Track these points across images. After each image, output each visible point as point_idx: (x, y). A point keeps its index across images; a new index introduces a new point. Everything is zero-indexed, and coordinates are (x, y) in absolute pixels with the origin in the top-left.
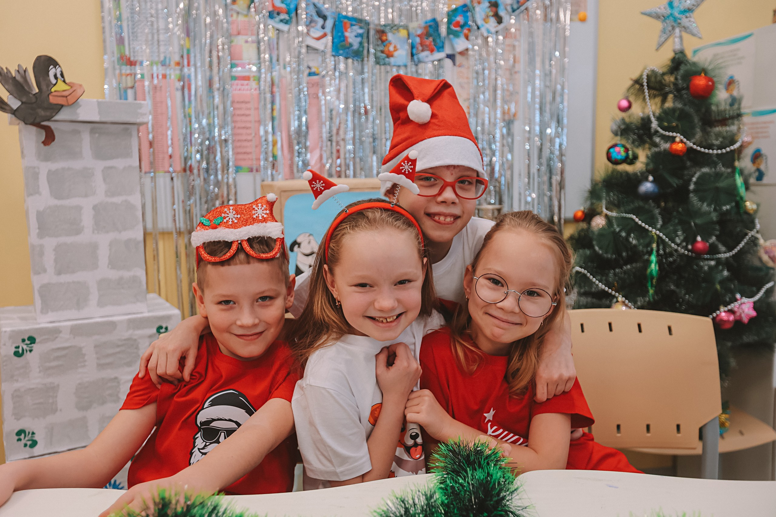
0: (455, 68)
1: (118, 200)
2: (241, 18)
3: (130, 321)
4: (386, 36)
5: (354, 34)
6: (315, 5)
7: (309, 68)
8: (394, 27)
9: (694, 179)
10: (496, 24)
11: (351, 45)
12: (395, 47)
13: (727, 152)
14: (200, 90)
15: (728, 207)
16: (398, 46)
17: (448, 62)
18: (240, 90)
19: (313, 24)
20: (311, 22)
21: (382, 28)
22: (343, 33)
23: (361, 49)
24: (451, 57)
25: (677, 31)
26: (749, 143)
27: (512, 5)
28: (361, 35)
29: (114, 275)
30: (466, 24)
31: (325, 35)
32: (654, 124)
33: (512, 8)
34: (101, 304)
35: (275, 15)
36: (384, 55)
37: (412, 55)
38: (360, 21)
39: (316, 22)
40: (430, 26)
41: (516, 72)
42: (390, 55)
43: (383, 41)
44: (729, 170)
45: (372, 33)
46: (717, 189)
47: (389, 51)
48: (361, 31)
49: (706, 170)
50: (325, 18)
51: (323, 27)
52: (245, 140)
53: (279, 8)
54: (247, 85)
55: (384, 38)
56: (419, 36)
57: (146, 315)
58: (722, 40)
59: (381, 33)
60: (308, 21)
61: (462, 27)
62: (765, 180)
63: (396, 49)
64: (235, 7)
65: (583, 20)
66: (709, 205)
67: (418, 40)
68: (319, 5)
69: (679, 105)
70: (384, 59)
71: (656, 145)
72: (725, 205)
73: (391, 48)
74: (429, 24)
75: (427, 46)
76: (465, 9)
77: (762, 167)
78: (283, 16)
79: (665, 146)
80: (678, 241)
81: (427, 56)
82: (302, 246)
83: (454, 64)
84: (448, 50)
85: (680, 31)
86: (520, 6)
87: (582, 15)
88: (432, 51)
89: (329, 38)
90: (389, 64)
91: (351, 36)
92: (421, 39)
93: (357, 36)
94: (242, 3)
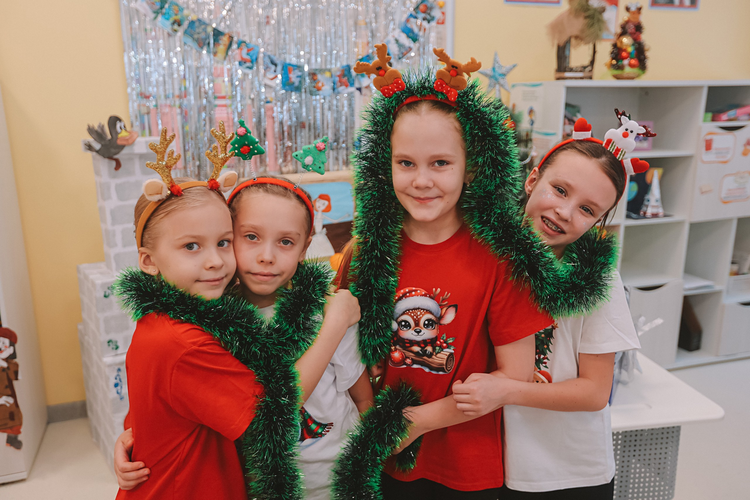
0: (362, 98)
2: (219, 65)
4: (317, 76)
6: (269, 57)
7: (266, 98)
8: (322, 71)
11: (293, 83)
12: (322, 84)
16: (325, 83)
17: (358, 92)
18: (220, 114)
19: (268, 69)
20: (267, 67)
21: (313, 72)
22: (288, 75)
23: (300, 85)
24: (359, 89)
27: (398, 55)
28: (300, 77)
31: (276, 77)
35: (243, 63)
36: (315, 90)
37: (334, 89)
38: (297, 67)
39: (270, 68)
40: (345, 70)
42: (319, 89)
43: (314, 80)
45: (306, 74)
47: (318, 86)
48: (300, 74)
50: (276, 65)
51: (275, 71)
53: (245, 59)
54: (225, 110)
55: (315, 78)
56: (338, 76)
58: (527, 83)
59: (313, 75)
60: (265, 67)
64: (216, 58)
67: (337, 79)
68: (272, 57)
70: (315, 92)
73: (320, 85)
74: (344, 68)
75: (344, 83)
76: (368, 58)
78: (249, 64)
81: (343, 90)
83: (361, 94)
84: (357, 85)
85: (499, 87)
86: (404, 56)
88: (347, 86)
89: (279, 79)
90: (318, 95)
91: (294, 77)
92: (340, 79)
93: (298, 77)
94: (221, 55)
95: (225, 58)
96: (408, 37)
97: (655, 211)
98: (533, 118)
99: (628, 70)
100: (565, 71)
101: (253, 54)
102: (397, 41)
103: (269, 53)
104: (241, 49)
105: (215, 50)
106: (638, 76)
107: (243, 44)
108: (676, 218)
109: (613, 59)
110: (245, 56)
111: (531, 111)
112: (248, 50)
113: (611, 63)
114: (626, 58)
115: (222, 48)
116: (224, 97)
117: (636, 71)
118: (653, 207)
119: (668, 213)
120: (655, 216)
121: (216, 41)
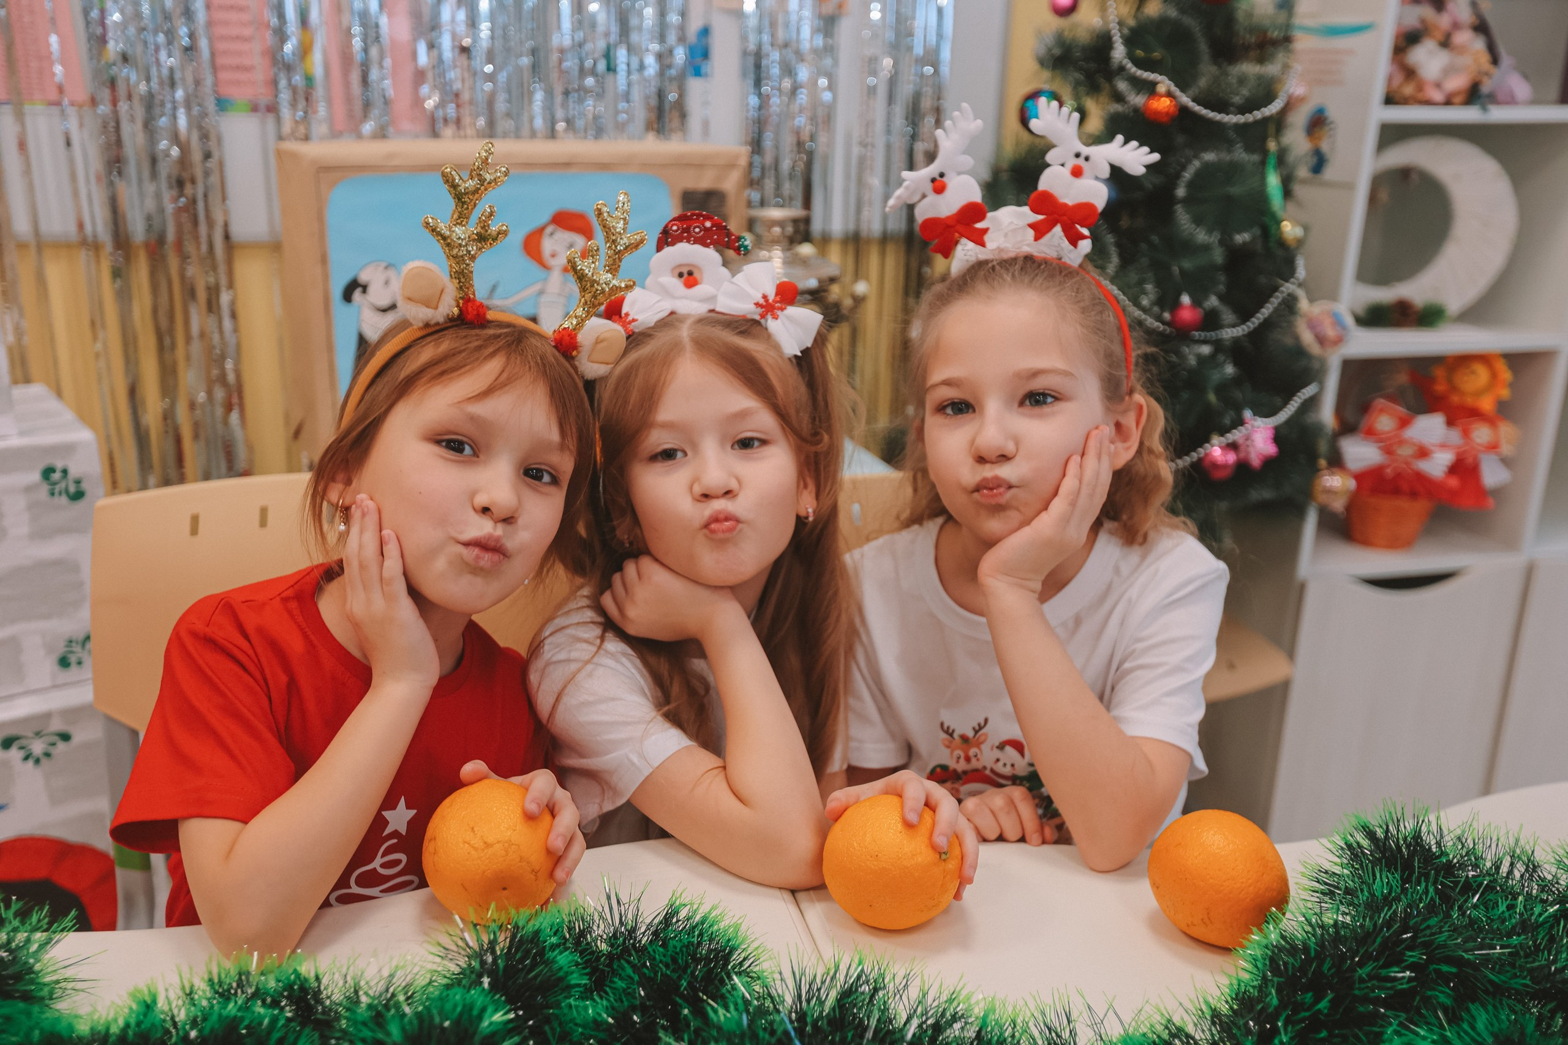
9: (1187, 175)
13: (1255, 121)
15: (1247, 236)
26: (1302, 100)
32: (1119, 52)
44: (1255, 158)
46: (1229, 199)
49: (1210, 156)
52: (237, 38)
57: (15, 442)
62: (1329, 173)
66: (1210, 231)
69: (1173, 13)
71: (1119, 98)
72: (1239, 232)
77: (1325, 146)
79: (1138, 100)
80: (1145, 302)
82: (371, 290)
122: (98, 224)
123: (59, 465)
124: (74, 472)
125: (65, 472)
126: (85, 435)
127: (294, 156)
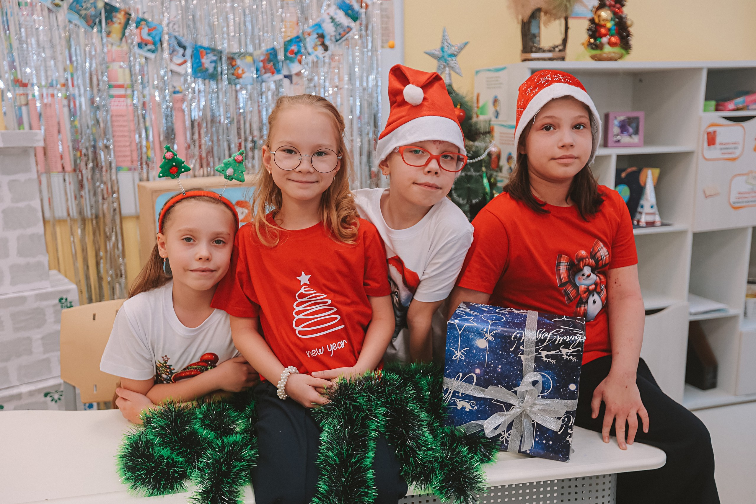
0: (292, 85)
1: (22, 205)
2: (115, 48)
3: (37, 295)
4: (235, 62)
5: (209, 60)
6: (176, 38)
7: (175, 87)
8: (242, 55)
10: (323, 51)
11: (207, 70)
12: (243, 70)
13: (476, 162)
14: (84, 107)
15: (477, 200)
16: (246, 70)
17: (286, 81)
18: (117, 106)
19: (175, 53)
20: (173, 51)
21: (232, 56)
22: (200, 60)
23: (216, 72)
24: (288, 77)
25: (447, 69)
27: (335, 36)
28: (215, 62)
29: (22, 261)
30: (299, 52)
31: (185, 62)
33: (336, 39)
34: (13, 283)
35: (143, 45)
36: (234, 77)
37: (257, 77)
38: (213, 50)
39: (177, 51)
40: (271, 54)
41: (341, 89)
42: (239, 77)
43: (233, 66)
44: (478, 174)
45: (224, 59)
46: (469, 189)
47: (238, 74)
48: (214, 58)
51: (184, 55)
52: (124, 146)
53: (146, 40)
54: (123, 101)
56: (262, 61)
57: (50, 289)
58: (491, 68)
59: (231, 59)
60: (171, 51)
61: (296, 54)
63: (243, 72)
64: (110, 39)
65: (392, 47)
66: (463, 199)
67: (261, 64)
68: (179, 38)
70: (234, 80)
72: (474, 200)
73: (240, 71)
74: (269, 52)
75: (269, 69)
76: (298, 40)
77: (513, 166)
78: (150, 47)
81: (269, 77)
83: (291, 82)
84: (285, 72)
85: (449, 71)
86: (342, 37)
87: (391, 43)
88: (272, 73)
89: (189, 64)
90: (239, 84)
91: (207, 61)
92: (264, 64)
93: (212, 62)
94: (115, 36)
95: (121, 39)
96: (347, 14)
97: (650, 219)
98: (498, 109)
99: (608, 49)
100: (532, 52)
101: (156, 34)
102: (333, 19)
103: (176, 34)
104: (141, 29)
105: (108, 30)
106: (621, 57)
107: (143, 23)
108: (676, 227)
109: (591, 36)
110: (146, 37)
111: (496, 101)
112: (149, 30)
113: (589, 41)
114: (605, 35)
115: (116, 27)
116: (121, 86)
117: (617, 50)
118: (647, 214)
119: (666, 222)
120: (651, 224)
121: (109, 19)
122: (74, 213)
123: (64, 297)
124: (69, 299)
125: (66, 299)
126: (73, 286)
127: (144, 187)
